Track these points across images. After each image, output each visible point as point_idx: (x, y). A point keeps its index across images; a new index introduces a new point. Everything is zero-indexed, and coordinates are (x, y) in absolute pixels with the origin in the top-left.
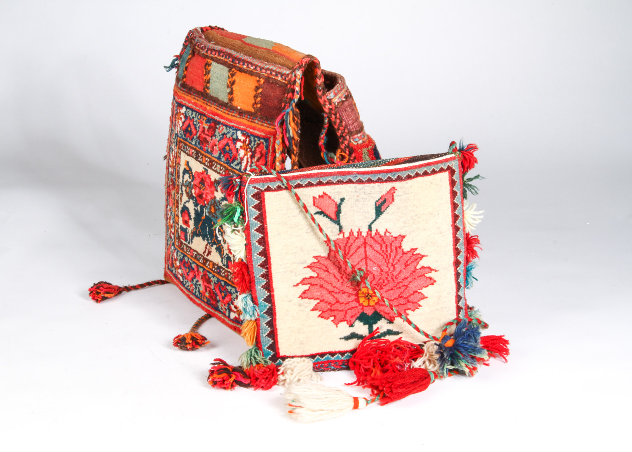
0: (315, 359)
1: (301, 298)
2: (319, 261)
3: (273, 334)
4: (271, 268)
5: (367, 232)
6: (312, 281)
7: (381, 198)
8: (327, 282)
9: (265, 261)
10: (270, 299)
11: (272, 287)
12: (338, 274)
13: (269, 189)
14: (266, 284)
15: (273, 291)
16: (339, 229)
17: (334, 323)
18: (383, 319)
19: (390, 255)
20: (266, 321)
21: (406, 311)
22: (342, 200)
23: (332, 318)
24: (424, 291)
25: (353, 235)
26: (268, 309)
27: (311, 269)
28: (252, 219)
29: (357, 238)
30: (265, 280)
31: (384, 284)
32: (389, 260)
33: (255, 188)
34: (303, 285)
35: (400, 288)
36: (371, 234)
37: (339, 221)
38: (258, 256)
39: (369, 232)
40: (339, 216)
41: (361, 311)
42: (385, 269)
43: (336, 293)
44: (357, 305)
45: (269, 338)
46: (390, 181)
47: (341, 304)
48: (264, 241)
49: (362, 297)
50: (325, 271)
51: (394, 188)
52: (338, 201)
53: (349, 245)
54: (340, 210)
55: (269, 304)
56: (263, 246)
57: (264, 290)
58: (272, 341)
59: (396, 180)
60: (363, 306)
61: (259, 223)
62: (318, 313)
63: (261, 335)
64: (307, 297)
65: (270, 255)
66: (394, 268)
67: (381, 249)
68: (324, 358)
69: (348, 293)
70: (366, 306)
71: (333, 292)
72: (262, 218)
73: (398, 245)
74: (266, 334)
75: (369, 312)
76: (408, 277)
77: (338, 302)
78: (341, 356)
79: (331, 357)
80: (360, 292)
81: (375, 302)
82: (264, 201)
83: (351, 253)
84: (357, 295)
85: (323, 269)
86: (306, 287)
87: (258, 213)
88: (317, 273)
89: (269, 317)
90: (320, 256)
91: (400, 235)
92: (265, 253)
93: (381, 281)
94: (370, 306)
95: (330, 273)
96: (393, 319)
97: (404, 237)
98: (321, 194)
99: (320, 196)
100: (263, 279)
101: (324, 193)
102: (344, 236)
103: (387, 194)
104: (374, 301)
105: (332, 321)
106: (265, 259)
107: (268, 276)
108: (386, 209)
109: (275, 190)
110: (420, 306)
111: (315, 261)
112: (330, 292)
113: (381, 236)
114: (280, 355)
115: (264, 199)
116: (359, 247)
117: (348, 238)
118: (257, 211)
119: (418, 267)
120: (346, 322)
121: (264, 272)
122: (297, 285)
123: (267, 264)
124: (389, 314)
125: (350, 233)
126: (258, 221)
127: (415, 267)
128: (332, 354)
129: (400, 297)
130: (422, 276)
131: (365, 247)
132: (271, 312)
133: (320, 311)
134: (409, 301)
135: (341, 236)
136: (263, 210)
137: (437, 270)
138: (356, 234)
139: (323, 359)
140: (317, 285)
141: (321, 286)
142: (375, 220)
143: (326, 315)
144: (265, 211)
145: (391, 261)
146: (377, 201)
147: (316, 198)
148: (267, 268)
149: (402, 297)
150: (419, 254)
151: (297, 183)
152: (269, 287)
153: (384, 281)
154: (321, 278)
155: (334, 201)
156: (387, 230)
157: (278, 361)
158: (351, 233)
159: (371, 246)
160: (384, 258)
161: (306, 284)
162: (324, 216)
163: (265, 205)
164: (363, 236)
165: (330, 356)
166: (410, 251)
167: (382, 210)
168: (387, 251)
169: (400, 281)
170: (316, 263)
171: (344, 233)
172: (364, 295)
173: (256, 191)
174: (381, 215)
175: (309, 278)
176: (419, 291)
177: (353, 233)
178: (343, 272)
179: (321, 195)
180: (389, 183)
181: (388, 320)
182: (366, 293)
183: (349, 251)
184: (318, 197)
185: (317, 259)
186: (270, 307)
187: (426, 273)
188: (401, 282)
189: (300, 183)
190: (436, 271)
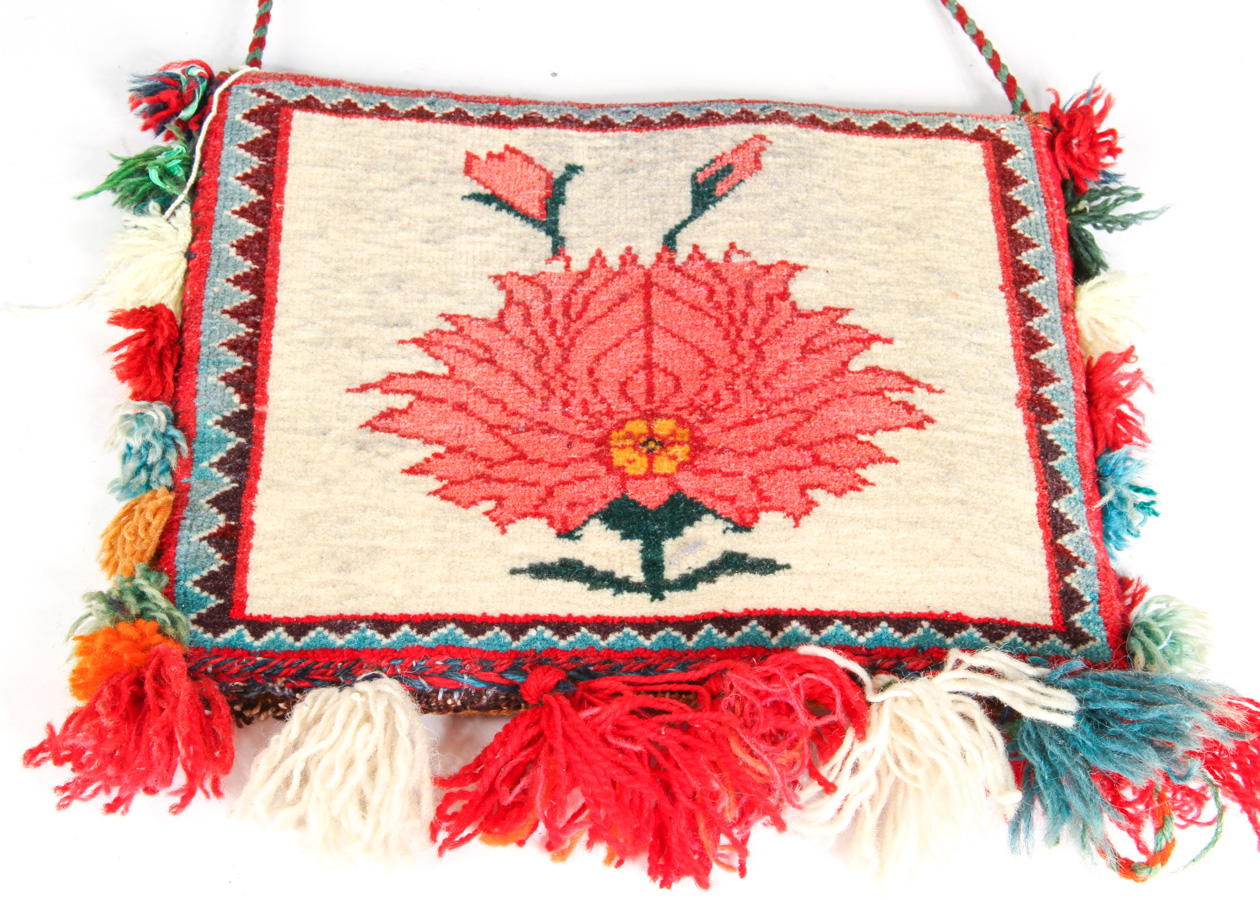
0: (394, 636)
1: (369, 428)
2: (461, 329)
3: (233, 540)
4: (270, 327)
5: (659, 257)
6: (424, 386)
7: (712, 161)
8: (485, 396)
9: (253, 303)
10: (248, 423)
11: (264, 386)
12: (532, 372)
13: (309, 105)
14: (238, 371)
15: (265, 400)
16: (550, 246)
17: (493, 520)
18: (708, 518)
19: (744, 315)
20: (214, 494)
21: (809, 491)
22: (573, 169)
23: (490, 505)
24: (883, 440)
25: (605, 266)
26: (230, 453)
27: (427, 350)
28: (231, 179)
29: (618, 273)
30: (240, 359)
31: (721, 405)
32: (739, 331)
33: (261, 92)
34: (386, 392)
35: (782, 415)
36: (671, 260)
37: (556, 222)
38: (230, 285)
39: (667, 255)
40: (557, 208)
41: (614, 493)
42: (724, 360)
43: (516, 432)
44: (603, 470)
45: (212, 550)
46: (747, 121)
47: (532, 462)
48: (262, 249)
49: (623, 447)
50: (480, 361)
51: (762, 138)
52: (558, 172)
53: (584, 290)
54: (562, 194)
55: (239, 434)
56: (255, 260)
57: (231, 390)
58: (222, 562)
59: (769, 120)
60: (625, 477)
61: (253, 192)
62: (431, 483)
63: (183, 534)
64: (395, 431)
65: (275, 289)
66: (761, 356)
67: (710, 297)
68: (434, 634)
69: (564, 433)
70: (636, 478)
71: (506, 427)
72: (269, 180)
73: (774, 289)
74: (206, 533)
75: (651, 496)
76: (815, 386)
77: (522, 456)
78: (509, 638)
79: (466, 637)
80: (614, 434)
81: (675, 463)
82: (288, 134)
83: (590, 314)
84: (603, 442)
85: (475, 356)
86: (401, 402)
87: (256, 161)
88: (446, 364)
89: (227, 480)
90: (468, 316)
91: (783, 263)
92: (261, 283)
93: (709, 395)
94: (655, 476)
95: (500, 369)
96: (749, 517)
97: (797, 268)
98: (498, 149)
99: (490, 155)
100: (231, 353)
101: (507, 147)
102: (567, 267)
103: (734, 151)
104: (674, 458)
105: (487, 513)
106: (254, 297)
107: (254, 349)
108: (731, 189)
109: (335, 111)
110: (864, 482)
111: (447, 327)
112: (491, 428)
113: (710, 265)
114: (248, 612)
115: (288, 127)
116: (624, 298)
117: (586, 274)
118: (255, 159)
119: (857, 365)
120: (544, 521)
121: (242, 334)
122: (364, 388)
123: (261, 313)
124: (732, 500)
125: (593, 261)
126: (252, 187)
127: (845, 364)
128: (474, 625)
129: (784, 440)
130: (873, 394)
131: (648, 297)
132: (244, 464)
133: (440, 478)
134: (817, 460)
135: (558, 266)
136: (278, 157)
137: (937, 387)
138: (614, 262)
139: (426, 639)
140: (442, 401)
141: (461, 407)
142: (691, 219)
143: (466, 491)
144: (284, 161)
145: (748, 334)
146: (701, 170)
147: (476, 157)
148: (256, 325)
149: (790, 443)
150: (856, 327)
151: (414, 107)
152: (250, 383)
153: (717, 397)
154: (458, 382)
155: (545, 170)
156: (732, 246)
157: (231, 633)
158: (598, 259)
159: (671, 292)
160: (719, 324)
161: (397, 392)
162: (499, 208)
163: (286, 146)
164: (642, 267)
165: (460, 631)
166: (821, 313)
167: (718, 193)
168: (731, 304)
169: (783, 395)
170: (451, 333)
171: (568, 260)
172: (629, 442)
173: (263, 101)
174: (713, 203)
175: (413, 376)
176: (861, 437)
177: (604, 260)
178: (550, 370)
179: (496, 151)
180: (744, 126)
181: (728, 520)
182: (641, 435)
183: (584, 309)
184: (483, 157)
185: (454, 323)
186: (239, 447)
187: (891, 390)
188: (787, 399)
189: (427, 108)
190: (930, 389)
